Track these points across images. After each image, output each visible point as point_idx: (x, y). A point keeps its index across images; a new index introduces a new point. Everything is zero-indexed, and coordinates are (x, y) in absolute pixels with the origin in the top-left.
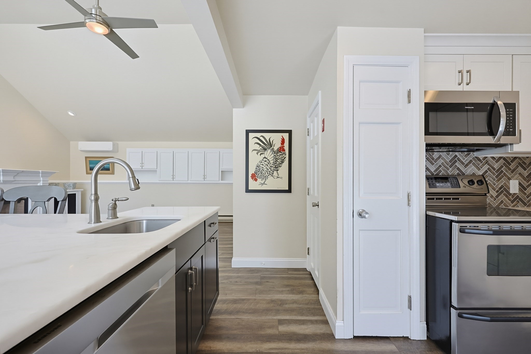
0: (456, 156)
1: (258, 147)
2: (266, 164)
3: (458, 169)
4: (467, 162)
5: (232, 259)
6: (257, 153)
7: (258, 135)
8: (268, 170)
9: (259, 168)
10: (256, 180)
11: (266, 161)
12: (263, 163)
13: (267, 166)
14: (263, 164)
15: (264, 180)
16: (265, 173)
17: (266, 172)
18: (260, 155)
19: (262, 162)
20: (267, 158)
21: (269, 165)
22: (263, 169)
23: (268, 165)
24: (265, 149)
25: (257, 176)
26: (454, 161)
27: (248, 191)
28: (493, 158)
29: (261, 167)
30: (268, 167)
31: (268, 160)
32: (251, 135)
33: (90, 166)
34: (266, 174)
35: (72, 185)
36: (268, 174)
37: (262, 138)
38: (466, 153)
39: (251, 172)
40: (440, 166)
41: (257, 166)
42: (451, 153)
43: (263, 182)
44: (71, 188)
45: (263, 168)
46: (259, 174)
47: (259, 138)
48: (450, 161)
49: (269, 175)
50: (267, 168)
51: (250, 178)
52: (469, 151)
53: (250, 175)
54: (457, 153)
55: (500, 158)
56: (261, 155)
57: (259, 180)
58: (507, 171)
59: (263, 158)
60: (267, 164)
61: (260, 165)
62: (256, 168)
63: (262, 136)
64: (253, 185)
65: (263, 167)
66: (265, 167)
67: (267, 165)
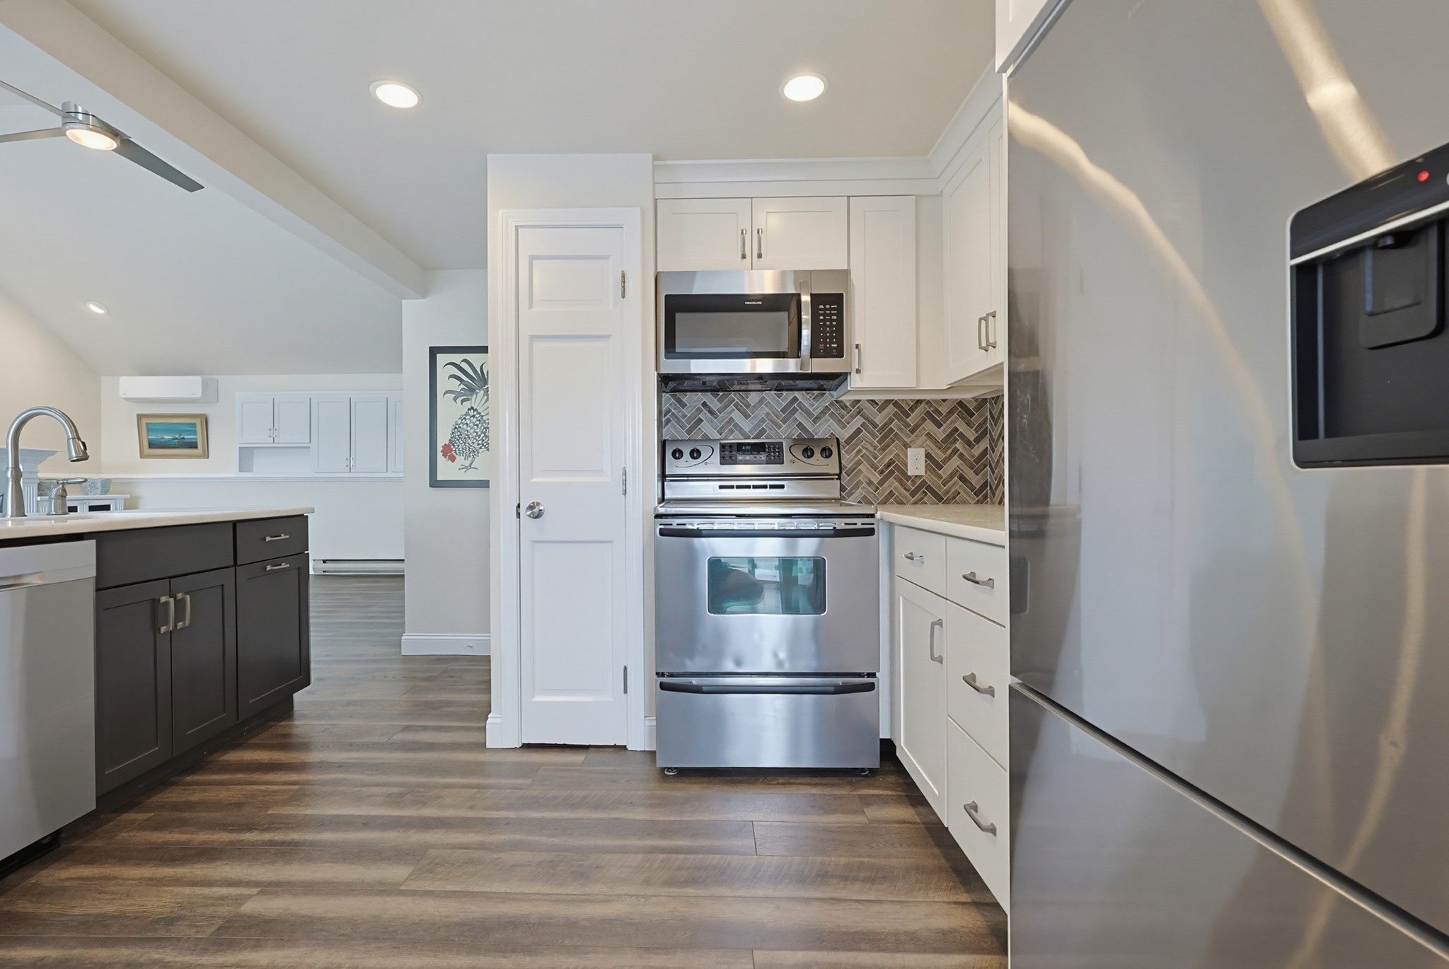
0: (795, 399)
1: (455, 385)
2: (473, 423)
3: (800, 425)
4: (819, 411)
5: (402, 636)
6: (455, 399)
7: (457, 358)
8: (479, 436)
9: (459, 431)
10: (453, 459)
11: (474, 416)
12: (468, 422)
13: (475, 427)
14: (467, 424)
15: (470, 459)
16: (473, 443)
17: (475, 441)
18: (462, 402)
19: (465, 418)
20: (476, 410)
21: (482, 426)
22: (467, 435)
23: (480, 425)
24: (472, 390)
25: (455, 451)
26: (790, 410)
27: (435, 483)
28: (873, 402)
29: (463, 429)
30: (478, 430)
31: (479, 413)
32: (442, 359)
33: (150, 437)
34: (475, 445)
35: (99, 485)
36: (478, 445)
37: (464, 366)
38: (816, 393)
39: (443, 440)
40: (763, 421)
41: (456, 428)
42: (785, 393)
43: (467, 463)
44: (99, 491)
45: (468, 431)
46: (458, 446)
47: (459, 365)
48: (783, 410)
49: (481, 448)
50: (477, 433)
51: (440, 454)
52: (821, 389)
53: (440, 448)
54: (796, 394)
55: (888, 402)
56: (464, 403)
57: (460, 460)
58: (901, 429)
59: (469, 409)
60: (478, 422)
61: (461, 425)
62: (453, 433)
63: (465, 360)
64: (446, 470)
65: (468, 429)
66: (472, 431)
67: (477, 425)
